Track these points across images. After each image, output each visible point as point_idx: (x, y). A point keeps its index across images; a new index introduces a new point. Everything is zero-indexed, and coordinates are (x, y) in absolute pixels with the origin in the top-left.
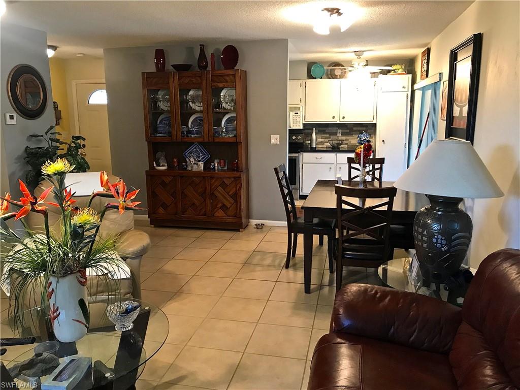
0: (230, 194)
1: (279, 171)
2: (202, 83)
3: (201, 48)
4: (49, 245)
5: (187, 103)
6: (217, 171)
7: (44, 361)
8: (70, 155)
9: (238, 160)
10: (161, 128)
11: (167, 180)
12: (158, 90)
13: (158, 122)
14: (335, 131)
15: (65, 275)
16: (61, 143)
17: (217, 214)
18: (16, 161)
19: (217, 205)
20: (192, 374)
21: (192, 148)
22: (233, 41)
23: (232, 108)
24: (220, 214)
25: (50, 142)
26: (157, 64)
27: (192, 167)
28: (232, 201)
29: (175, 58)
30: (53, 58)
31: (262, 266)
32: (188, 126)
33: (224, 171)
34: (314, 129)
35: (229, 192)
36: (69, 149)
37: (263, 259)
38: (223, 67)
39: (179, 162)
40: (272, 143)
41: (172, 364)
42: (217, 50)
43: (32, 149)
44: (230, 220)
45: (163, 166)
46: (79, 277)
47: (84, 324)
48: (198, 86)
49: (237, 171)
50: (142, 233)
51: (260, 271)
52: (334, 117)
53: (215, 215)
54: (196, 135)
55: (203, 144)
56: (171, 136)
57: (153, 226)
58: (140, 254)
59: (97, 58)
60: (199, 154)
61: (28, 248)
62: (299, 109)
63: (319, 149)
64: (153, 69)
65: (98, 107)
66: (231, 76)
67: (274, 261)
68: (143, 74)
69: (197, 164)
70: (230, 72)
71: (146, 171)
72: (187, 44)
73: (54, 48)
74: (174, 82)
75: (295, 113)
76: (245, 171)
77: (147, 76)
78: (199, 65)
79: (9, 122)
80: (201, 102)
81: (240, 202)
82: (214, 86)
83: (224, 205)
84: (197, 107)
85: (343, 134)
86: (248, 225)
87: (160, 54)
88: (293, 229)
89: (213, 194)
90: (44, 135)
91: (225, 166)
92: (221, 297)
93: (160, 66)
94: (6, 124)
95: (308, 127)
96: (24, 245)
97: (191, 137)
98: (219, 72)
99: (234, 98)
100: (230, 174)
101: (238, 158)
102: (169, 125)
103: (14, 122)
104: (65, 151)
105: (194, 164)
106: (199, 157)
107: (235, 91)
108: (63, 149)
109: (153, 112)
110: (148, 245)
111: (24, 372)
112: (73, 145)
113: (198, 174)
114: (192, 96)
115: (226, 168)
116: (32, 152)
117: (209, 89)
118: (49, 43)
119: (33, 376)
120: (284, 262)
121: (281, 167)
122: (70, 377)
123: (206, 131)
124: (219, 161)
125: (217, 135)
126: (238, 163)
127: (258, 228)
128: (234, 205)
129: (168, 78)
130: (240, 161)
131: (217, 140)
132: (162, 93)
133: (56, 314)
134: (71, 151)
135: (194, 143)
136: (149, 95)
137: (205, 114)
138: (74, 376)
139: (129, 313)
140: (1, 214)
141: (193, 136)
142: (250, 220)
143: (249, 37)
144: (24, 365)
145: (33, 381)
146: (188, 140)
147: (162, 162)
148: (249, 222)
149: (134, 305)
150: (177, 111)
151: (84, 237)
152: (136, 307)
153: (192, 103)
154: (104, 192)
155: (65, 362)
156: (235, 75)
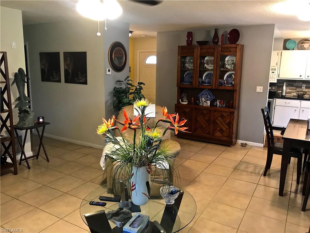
0: (226, 122)
2: (214, 52)
3: (215, 31)
5: (204, 65)
6: (218, 107)
7: (124, 213)
8: (136, 93)
9: (233, 101)
10: (186, 79)
11: (187, 110)
12: (186, 57)
13: (185, 75)
14: (300, 85)
15: (141, 166)
16: (132, 86)
18: (110, 94)
19: (217, 128)
21: (204, 92)
23: (232, 68)
24: (218, 134)
25: (127, 85)
26: (187, 41)
27: (203, 104)
28: (227, 127)
29: (199, 37)
30: (131, 38)
31: (247, 172)
32: (202, 78)
33: (223, 107)
34: (285, 83)
35: (225, 121)
36: (136, 89)
37: (247, 167)
38: (228, 42)
39: (195, 100)
40: (257, 91)
41: (191, 228)
42: (226, 32)
43: (118, 88)
44: (224, 139)
45: (185, 102)
46: (147, 168)
47: (147, 196)
48: (212, 55)
49: (232, 108)
50: (176, 142)
51: (245, 175)
52: (301, 76)
53: (215, 135)
54: (207, 84)
55: (211, 90)
56: (192, 84)
57: (176, 137)
58: (176, 155)
59: (153, 37)
60: (208, 96)
61: (123, 148)
62: (275, 70)
63: (288, 97)
64: (185, 44)
65: (150, 65)
66: (234, 48)
67: (255, 169)
68: (179, 47)
69: (206, 102)
70: (234, 45)
71: (175, 104)
72: (206, 29)
73: (131, 32)
74: (197, 52)
75: (272, 72)
76: (237, 108)
77: (181, 48)
78: (213, 41)
79: (108, 73)
80: (213, 64)
82: (222, 54)
83: (221, 129)
84: (210, 67)
85: (306, 88)
86: (236, 143)
87: (190, 35)
88: (271, 150)
89: (215, 121)
90: (124, 81)
91: (224, 104)
92: (221, 188)
93: (189, 42)
94: (106, 74)
95: (281, 82)
96: (121, 146)
98: (226, 46)
99: (234, 62)
100: (227, 110)
101: (233, 100)
102: (192, 77)
103: (110, 73)
104: (134, 91)
105: (204, 102)
106: (207, 98)
107: (235, 57)
108: (133, 89)
109: (182, 69)
110: (180, 151)
111: (114, 217)
112: (138, 87)
113: (206, 108)
114: (207, 60)
115: (224, 106)
116: (117, 90)
117: (218, 56)
118: (130, 30)
119: (119, 221)
120: (262, 171)
121: (266, 109)
122: (139, 226)
123: (214, 82)
124: (220, 101)
125: (221, 84)
126: (233, 103)
127: (242, 146)
128: (228, 130)
129: (194, 49)
130: (234, 102)
131: (221, 88)
132: (189, 58)
133: (133, 188)
134: (137, 90)
135: (205, 89)
136: (181, 60)
137: (214, 71)
138: (141, 226)
139: (173, 194)
140: (110, 127)
141: (205, 84)
142: (237, 140)
143: (248, 24)
144: (113, 213)
145: (118, 224)
146: (202, 87)
147: (185, 99)
148: (237, 141)
149: (176, 190)
150: (197, 69)
151: (153, 145)
152: (178, 191)
153: (207, 64)
154: (165, 119)
155: (135, 215)
156: (236, 47)
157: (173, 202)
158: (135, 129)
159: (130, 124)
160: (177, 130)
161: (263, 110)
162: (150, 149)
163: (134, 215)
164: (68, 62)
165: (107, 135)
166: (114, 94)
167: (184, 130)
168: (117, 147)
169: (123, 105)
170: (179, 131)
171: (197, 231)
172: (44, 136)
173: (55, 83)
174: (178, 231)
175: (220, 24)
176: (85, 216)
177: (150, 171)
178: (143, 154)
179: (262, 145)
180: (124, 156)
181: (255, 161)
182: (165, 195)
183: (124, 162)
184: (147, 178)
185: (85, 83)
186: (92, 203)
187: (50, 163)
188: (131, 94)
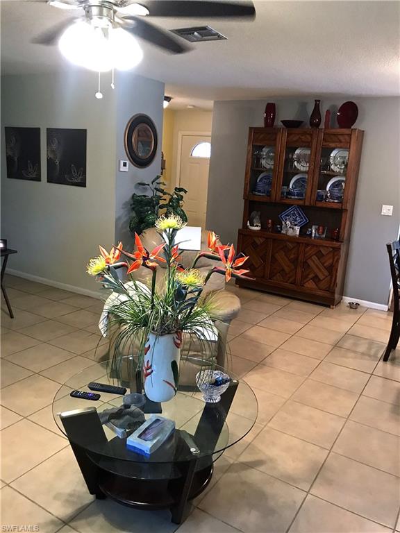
0: (325, 265)
1: (392, 248)
2: (311, 142)
3: (316, 104)
4: (153, 301)
5: (293, 162)
6: (313, 238)
7: (131, 414)
8: (171, 206)
10: (260, 186)
11: (259, 241)
12: (264, 147)
13: (259, 180)
15: (162, 334)
16: (165, 194)
17: (307, 285)
18: (124, 206)
19: (308, 275)
20: (271, 460)
21: (290, 210)
22: (354, 97)
23: (342, 171)
24: (310, 285)
25: (155, 191)
26: (266, 119)
28: (326, 273)
29: (287, 113)
30: (168, 109)
31: (355, 352)
32: (288, 187)
33: (322, 239)
35: (324, 263)
36: (171, 200)
37: (355, 345)
38: (337, 125)
39: (273, 224)
40: (382, 214)
41: (250, 444)
42: (334, 106)
43: (139, 196)
44: (320, 293)
45: (257, 226)
46: (175, 338)
47: (173, 387)
48: (307, 145)
49: (337, 240)
50: (232, 296)
51: (352, 358)
53: (305, 285)
54: (296, 197)
55: (303, 208)
56: (270, 196)
57: (238, 286)
58: (229, 318)
59: (205, 110)
60: (296, 218)
61: (133, 300)
64: (260, 123)
66: (346, 136)
67: (370, 348)
68: (251, 128)
69: (293, 228)
70: (346, 131)
71: (239, 230)
72: (300, 99)
73: (168, 99)
74: (282, 139)
76: (346, 242)
77: (254, 131)
78: (311, 122)
79: (123, 169)
80: (308, 162)
81: (336, 276)
82: (325, 145)
83: (316, 276)
84: (302, 167)
86: (340, 302)
87: (271, 108)
89: (306, 262)
90: (151, 184)
91: (323, 233)
92: (307, 379)
93: (269, 122)
94: (119, 169)
96: (130, 297)
97: (291, 198)
98: (333, 131)
99: (346, 161)
100: (328, 243)
101: (340, 227)
102: (270, 184)
103: (126, 169)
104: (167, 202)
105: (290, 227)
106: (296, 221)
107: (348, 153)
108: (165, 200)
109: (255, 168)
110: (239, 310)
111: (113, 421)
112: (175, 196)
113: (292, 239)
114: (298, 155)
115: (324, 236)
116: (138, 200)
117: (318, 148)
118: (166, 95)
119: (120, 427)
120: (382, 352)
121: (395, 244)
122: (154, 438)
123: (309, 194)
124: (317, 227)
125: (320, 198)
126: (339, 232)
127: (351, 308)
128: (329, 278)
129: (276, 134)
130: (341, 230)
131: (319, 204)
132: (267, 150)
133: (149, 371)
134: (172, 202)
135: (292, 205)
136: (253, 151)
137: (310, 176)
138: (158, 438)
139: (218, 385)
140: (112, 262)
141: (293, 197)
142: (343, 297)
143: (374, 93)
144: (113, 414)
145: (119, 432)
146: (287, 201)
147: (256, 222)
148: (342, 299)
149: (224, 378)
150: (280, 170)
151: (186, 299)
152: (227, 381)
153: (298, 162)
154: (211, 254)
155: (151, 419)
156: (351, 135)
157: (217, 399)
158: (154, 269)
159: (145, 259)
160: (229, 274)
161: (389, 247)
162: (181, 304)
163: (150, 417)
164: (54, 146)
165: (105, 276)
166: (131, 205)
167: (242, 275)
168: (124, 298)
169: (147, 226)
170: (233, 275)
171: (259, 450)
172: (5, 272)
173: (31, 181)
174: (224, 449)
175: (324, 91)
176: (60, 415)
177: (179, 344)
178: (169, 313)
179: (386, 308)
180: (135, 315)
181: (370, 333)
182: (204, 387)
183: (134, 325)
184: (174, 354)
185: (82, 184)
186: (75, 395)
187: (14, 321)
188: (161, 207)
